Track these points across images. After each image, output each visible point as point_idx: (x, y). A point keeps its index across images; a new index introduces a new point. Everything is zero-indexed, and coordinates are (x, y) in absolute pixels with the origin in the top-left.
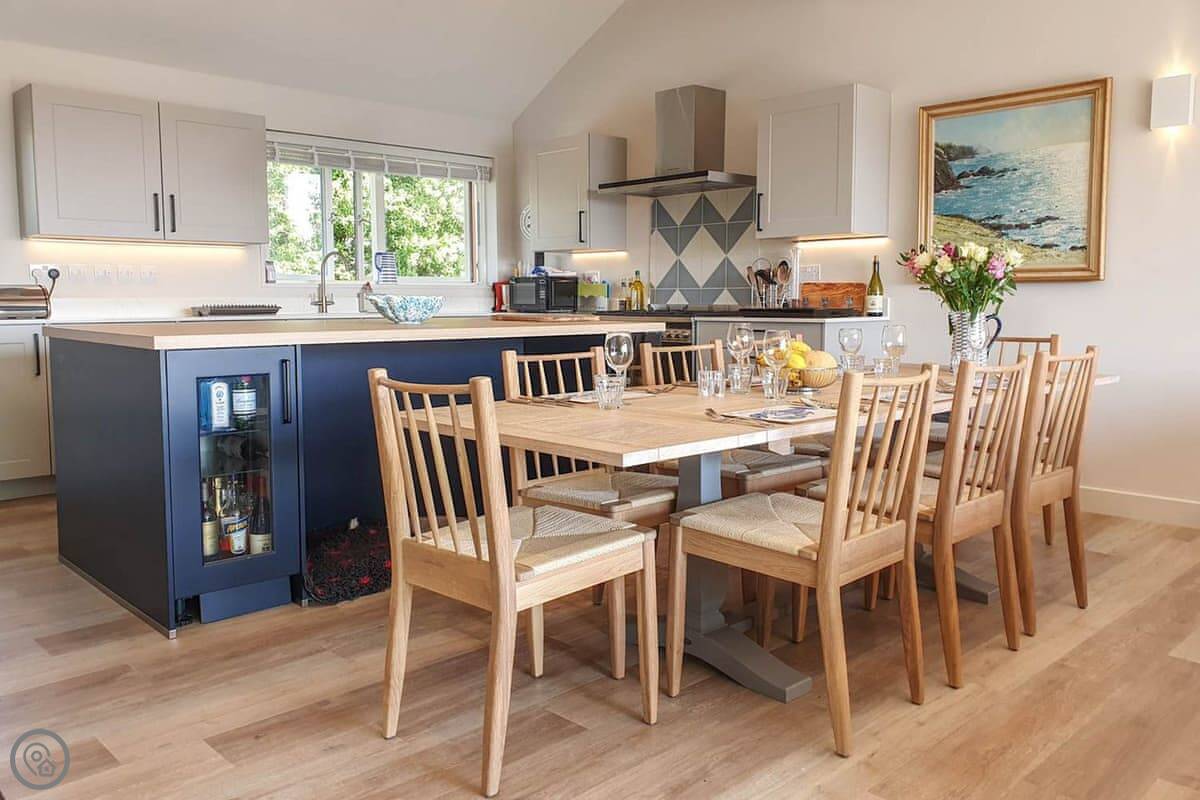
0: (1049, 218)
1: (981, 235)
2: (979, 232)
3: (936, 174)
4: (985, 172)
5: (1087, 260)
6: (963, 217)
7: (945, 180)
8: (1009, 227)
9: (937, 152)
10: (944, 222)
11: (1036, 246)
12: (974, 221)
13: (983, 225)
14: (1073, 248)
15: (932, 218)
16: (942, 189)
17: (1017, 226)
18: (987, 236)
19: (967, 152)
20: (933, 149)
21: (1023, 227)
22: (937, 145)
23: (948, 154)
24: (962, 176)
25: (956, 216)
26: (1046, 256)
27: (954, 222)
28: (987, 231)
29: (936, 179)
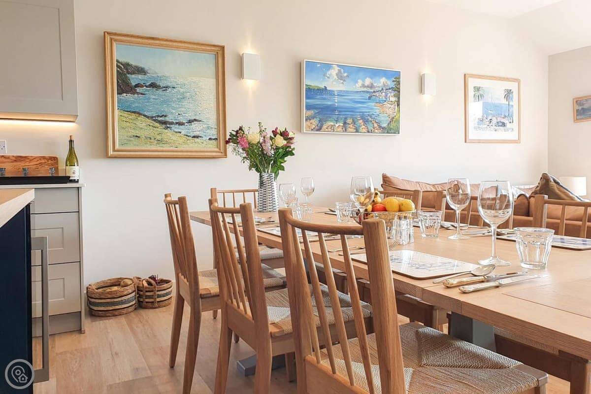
0: (195, 120)
1: (153, 126)
2: (151, 124)
3: (118, 82)
4: (153, 85)
5: (218, 146)
6: (140, 114)
7: (125, 87)
8: (172, 123)
9: (118, 66)
10: (126, 115)
11: (189, 136)
12: (148, 117)
13: (154, 120)
14: (210, 139)
15: (117, 112)
16: (123, 93)
17: (177, 123)
18: (158, 128)
19: (141, 71)
20: (115, 63)
21: (180, 124)
22: (117, 61)
23: (127, 69)
24: (137, 86)
25: (134, 112)
26: (195, 142)
27: (133, 116)
28: (157, 125)
29: (118, 85)
